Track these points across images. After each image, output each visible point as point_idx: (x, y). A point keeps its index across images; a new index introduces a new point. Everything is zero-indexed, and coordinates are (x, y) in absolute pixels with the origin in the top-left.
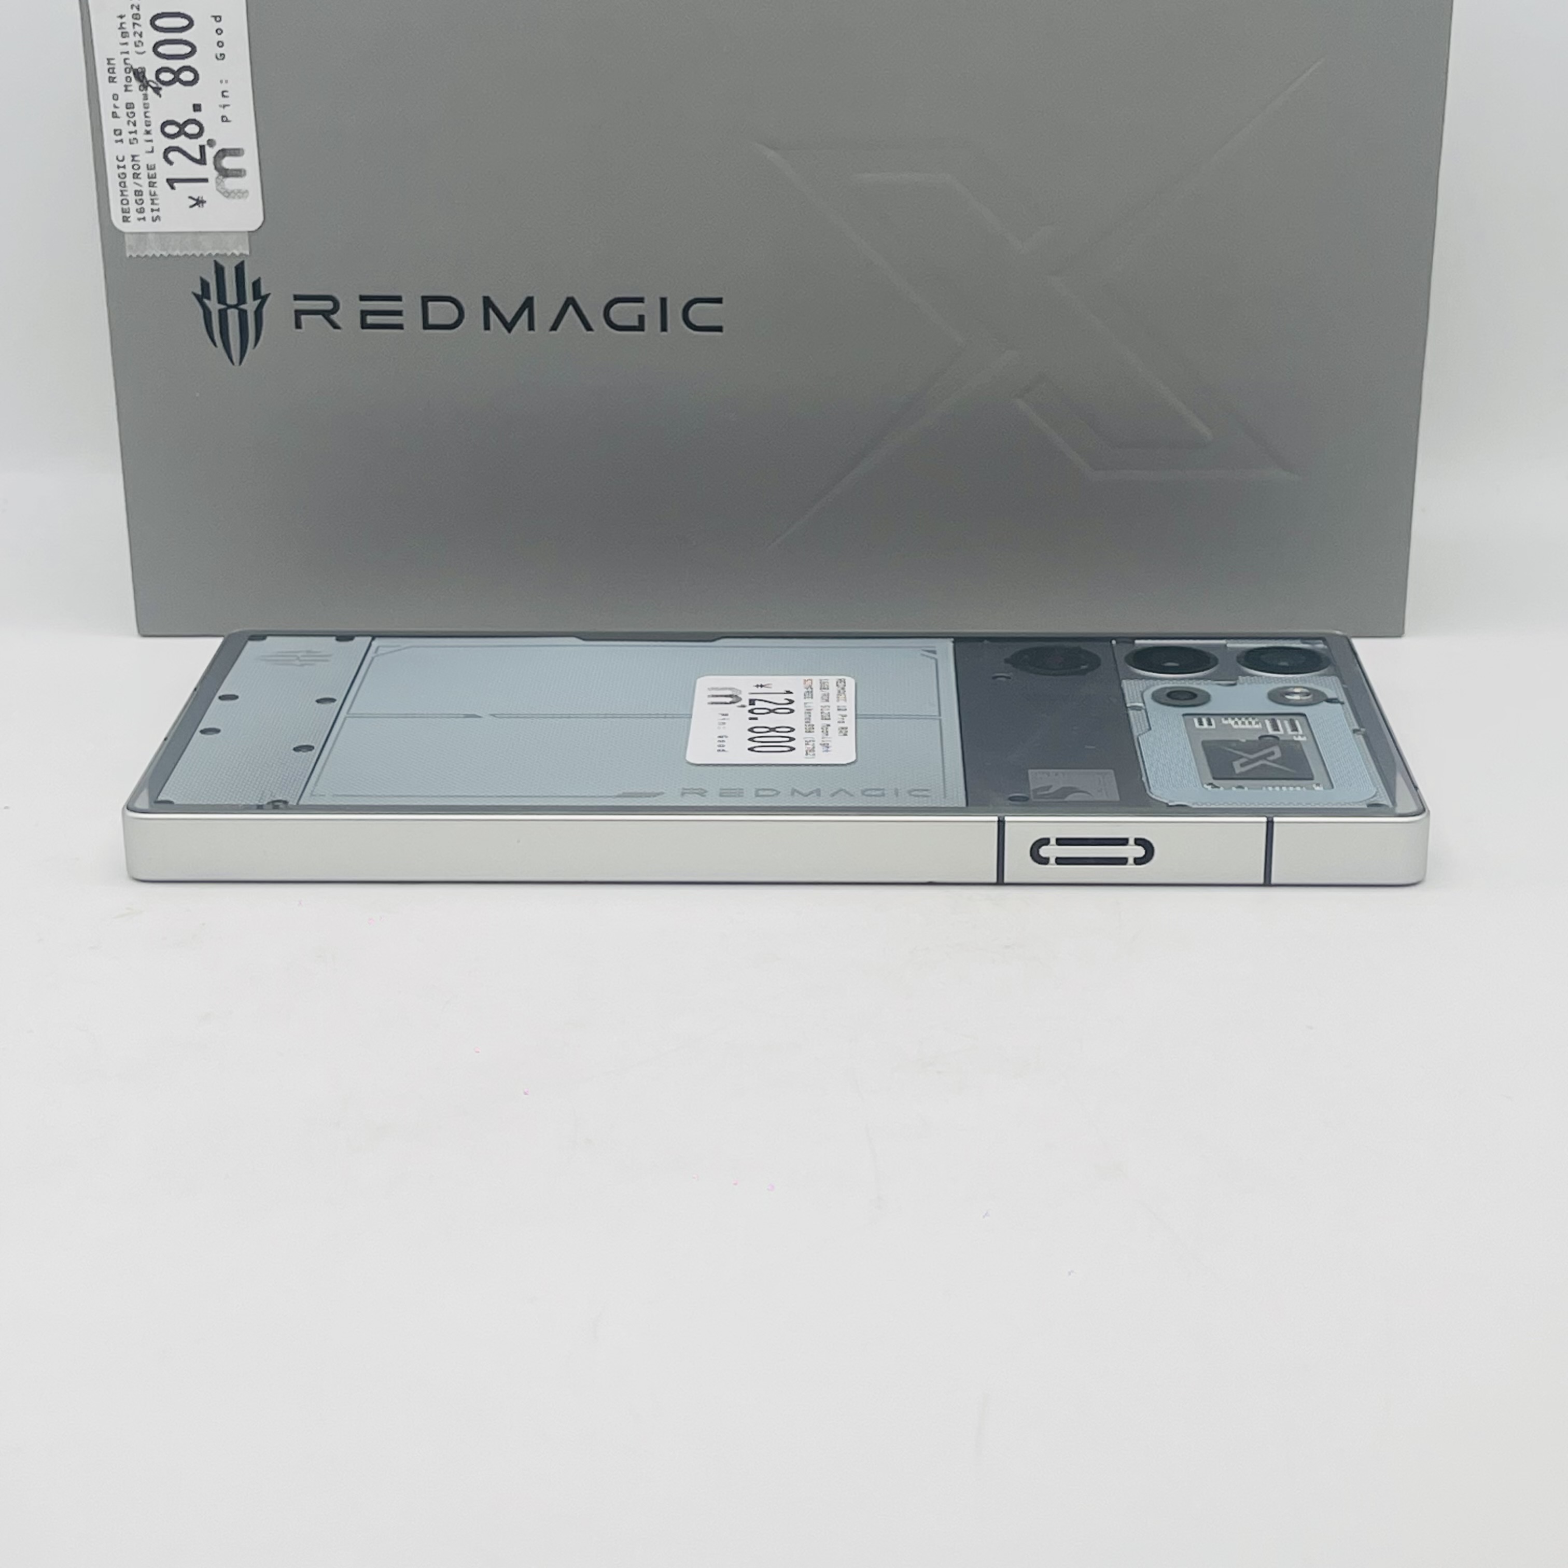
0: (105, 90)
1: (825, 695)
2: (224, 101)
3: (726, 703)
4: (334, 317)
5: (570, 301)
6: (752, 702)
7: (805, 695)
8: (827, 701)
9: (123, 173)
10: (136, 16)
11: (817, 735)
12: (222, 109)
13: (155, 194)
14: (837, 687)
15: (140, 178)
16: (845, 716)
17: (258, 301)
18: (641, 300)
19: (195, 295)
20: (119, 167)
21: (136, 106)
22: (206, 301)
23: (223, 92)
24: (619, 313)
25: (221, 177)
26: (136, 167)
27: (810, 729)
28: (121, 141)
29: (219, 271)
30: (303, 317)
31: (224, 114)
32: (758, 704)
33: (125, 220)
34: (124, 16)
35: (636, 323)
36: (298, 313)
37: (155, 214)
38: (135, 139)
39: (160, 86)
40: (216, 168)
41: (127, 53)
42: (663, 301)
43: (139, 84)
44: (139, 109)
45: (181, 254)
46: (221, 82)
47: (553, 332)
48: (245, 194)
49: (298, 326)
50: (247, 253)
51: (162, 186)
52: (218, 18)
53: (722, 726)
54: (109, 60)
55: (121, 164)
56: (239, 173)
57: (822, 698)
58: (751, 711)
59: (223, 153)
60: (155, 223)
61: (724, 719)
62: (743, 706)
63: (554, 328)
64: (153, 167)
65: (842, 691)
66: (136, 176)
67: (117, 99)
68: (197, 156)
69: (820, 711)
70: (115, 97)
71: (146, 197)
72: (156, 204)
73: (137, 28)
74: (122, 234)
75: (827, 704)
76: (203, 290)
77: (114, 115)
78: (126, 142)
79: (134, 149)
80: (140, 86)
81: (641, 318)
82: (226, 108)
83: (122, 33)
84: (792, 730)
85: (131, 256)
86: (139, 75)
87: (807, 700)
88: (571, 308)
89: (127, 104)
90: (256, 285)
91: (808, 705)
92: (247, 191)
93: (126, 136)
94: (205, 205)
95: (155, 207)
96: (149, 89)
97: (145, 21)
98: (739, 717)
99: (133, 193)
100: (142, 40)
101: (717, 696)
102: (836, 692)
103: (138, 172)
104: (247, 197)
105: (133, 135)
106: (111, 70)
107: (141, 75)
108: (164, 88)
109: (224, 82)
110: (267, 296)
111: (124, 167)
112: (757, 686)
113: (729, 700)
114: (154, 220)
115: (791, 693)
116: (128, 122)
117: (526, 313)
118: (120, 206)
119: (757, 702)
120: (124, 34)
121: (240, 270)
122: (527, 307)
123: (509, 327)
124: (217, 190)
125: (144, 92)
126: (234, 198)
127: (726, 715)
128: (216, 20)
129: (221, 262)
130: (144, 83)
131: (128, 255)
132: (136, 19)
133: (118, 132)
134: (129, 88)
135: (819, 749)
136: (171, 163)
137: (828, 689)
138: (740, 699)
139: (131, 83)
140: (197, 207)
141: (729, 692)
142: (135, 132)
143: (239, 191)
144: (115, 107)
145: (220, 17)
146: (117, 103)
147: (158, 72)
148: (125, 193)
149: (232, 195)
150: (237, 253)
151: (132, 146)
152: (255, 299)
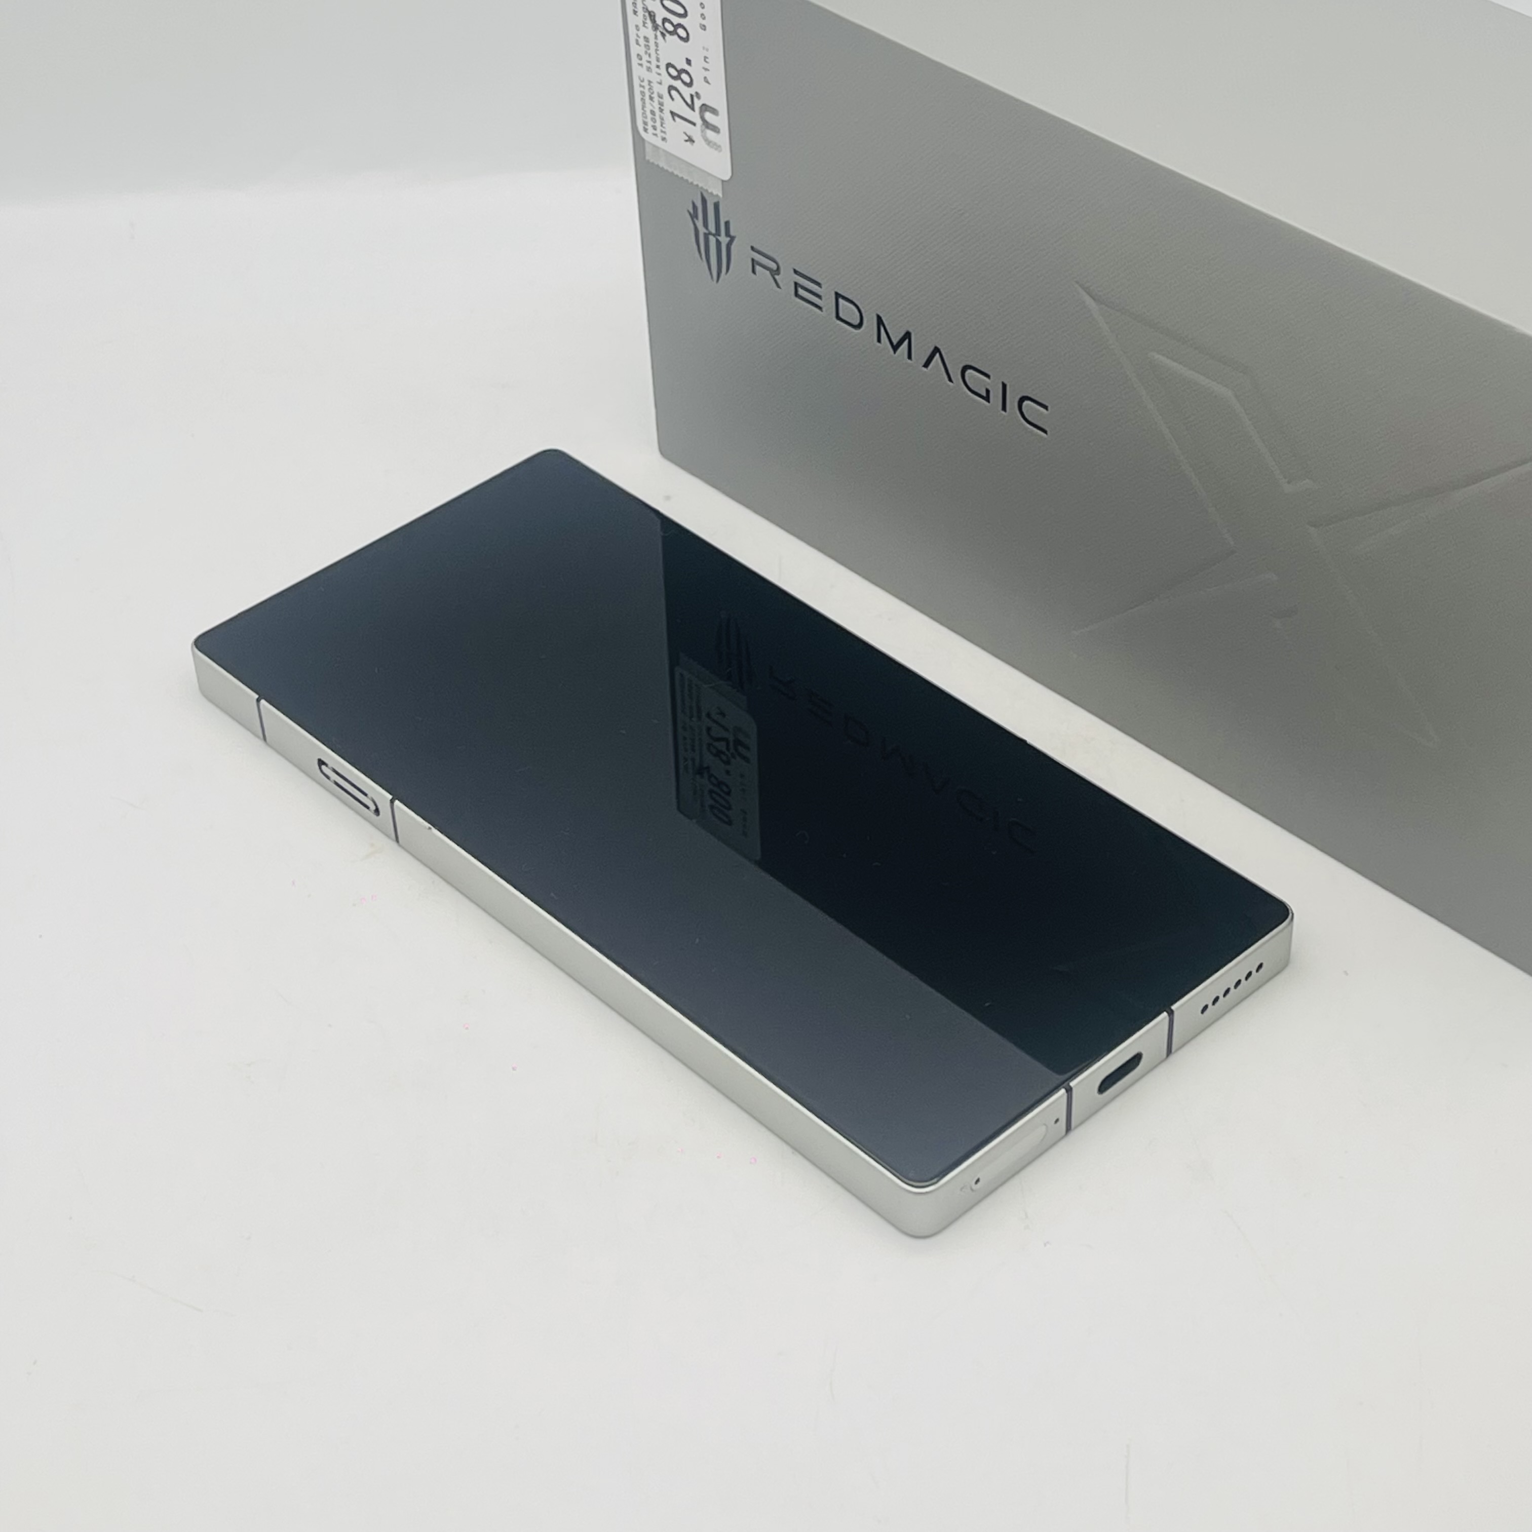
0: (632, 19)
2: (706, 65)
4: (777, 277)
5: (936, 350)
9: (644, 92)
12: (704, 71)
13: (663, 119)
15: (654, 102)
17: (729, 239)
18: (988, 376)
19: (690, 213)
21: (650, 42)
22: (696, 221)
23: (705, 58)
24: (972, 379)
25: (704, 127)
26: (651, 91)
28: (642, 66)
29: (705, 201)
30: (757, 267)
31: (706, 76)
33: (646, 130)
35: (984, 394)
36: (754, 262)
37: (663, 134)
38: (650, 68)
39: (665, 32)
40: (701, 118)
42: (1004, 386)
43: (652, 24)
44: (652, 45)
45: (680, 176)
46: (704, 48)
47: (926, 369)
49: (754, 272)
50: (720, 195)
51: (667, 116)
55: (642, 84)
56: (715, 129)
59: (705, 107)
60: (662, 142)
63: (926, 366)
64: (661, 96)
66: (651, 98)
68: (689, 101)
70: (638, 28)
71: (658, 119)
72: (664, 127)
74: (644, 141)
76: (694, 211)
77: (638, 43)
78: (645, 68)
79: (650, 76)
80: (652, 27)
81: (988, 391)
82: (707, 71)
85: (650, 161)
88: (937, 355)
89: (645, 37)
90: (727, 225)
92: (721, 147)
93: (645, 63)
94: (694, 144)
95: (663, 130)
96: (658, 31)
99: (650, 111)
104: (721, 151)
105: (649, 65)
106: (634, 4)
107: (653, 18)
108: (667, 35)
110: (734, 237)
111: (644, 88)
114: (662, 139)
116: (646, 52)
117: (906, 342)
118: (642, 118)
121: (717, 207)
122: (907, 338)
123: (895, 348)
124: (703, 136)
125: (655, 32)
129: (704, 194)
130: (655, 25)
131: (648, 159)
133: (640, 58)
134: (646, 25)
136: (672, 98)
139: (647, 22)
140: (689, 143)
142: (650, 62)
143: (716, 144)
144: (638, 36)
146: (639, 33)
147: (664, 21)
148: (645, 109)
149: (712, 145)
150: (714, 193)
151: (648, 73)
152: (726, 235)
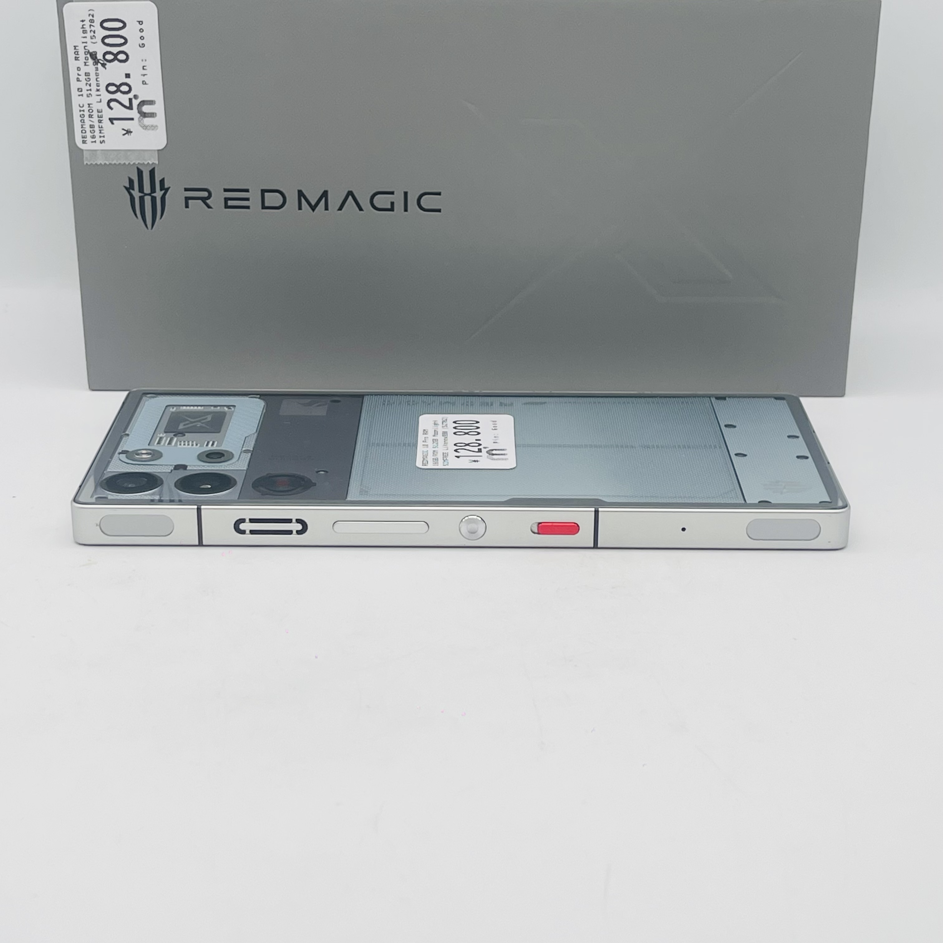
0: (73, 64)
1: (436, 455)
2: (144, 72)
3: (496, 450)
4: (208, 201)
5: (350, 193)
6: (480, 451)
7: (448, 455)
8: (434, 451)
9: (83, 115)
10: (92, 21)
11: (440, 430)
12: (142, 77)
13: (102, 127)
14: (428, 460)
15: (93, 118)
16: (423, 441)
17: (163, 192)
18: (392, 193)
19: (125, 187)
20: (80, 111)
21: (91, 75)
22: (132, 191)
23: (144, 67)
24: (380, 201)
25: (141, 117)
26: (91, 111)
27: (445, 434)
28: (82, 95)
29: (140, 173)
30: (190, 201)
31: (144, 80)
32: (476, 449)
33: (84, 142)
34: (85, 21)
35: (389, 207)
36: (187, 199)
37: (102, 139)
38: (90, 94)
39: (105, 62)
40: (139, 112)
41: (86, 43)
42: (406, 194)
43: (93, 61)
44: (93, 77)
45: (117, 163)
46: (142, 60)
47: (340, 212)
48: (156, 128)
49: (187, 206)
50: (157, 162)
51: (106, 123)
52: (140, 22)
53: (496, 435)
54: (75, 47)
55: (82, 109)
56: (152, 115)
57: (437, 453)
58: (480, 445)
59: (143, 103)
60: (101, 144)
61: (495, 440)
62: (485, 448)
63: (340, 209)
64: (101, 111)
65: (424, 458)
66: (90, 116)
67: (80, 70)
68: (127, 104)
69: (439, 444)
70: (79, 69)
71: (97, 129)
72: (102, 133)
73: (92, 28)
74: (82, 150)
75: (434, 449)
76: (130, 185)
77: (78, 80)
78: (85, 96)
79: (89, 100)
80: (93, 63)
81: (392, 204)
82: (146, 76)
83: (83, 31)
84: (455, 433)
85: (87, 164)
86: (93, 56)
87: (446, 451)
88: (350, 197)
89: (86, 73)
90: (162, 182)
91: (446, 448)
92: (157, 126)
93: (85, 92)
94: (132, 134)
95: (102, 135)
96: (99, 64)
97: (97, 24)
98: (487, 442)
99: (89, 127)
100: (95, 35)
101: (502, 454)
102: (428, 457)
103: (92, 114)
104: (157, 129)
105: (89, 92)
106: (77, 53)
107: (94, 57)
108: (108, 64)
109: (144, 61)
110: (168, 189)
111: (83, 111)
112: (477, 461)
113: (494, 452)
114: (101, 143)
115: (456, 456)
116: (87, 84)
117: (323, 200)
118: (81, 134)
119: (477, 450)
120: (85, 32)
121: (152, 173)
122: (324, 196)
123: (313, 208)
124: (140, 125)
125: (96, 66)
126: (149, 130)
127: (494, 443)
128: (139, 23)
129: (140, 167)
130: (96, 61)
131: (85, 163)
132: (91, 22)
133: (80, 90)
134: (87, 64)
135: (440, 422)
136: (111, 108)
137: (433, 459)
138: (487, 452)
139: (88, 61)
140: (127, 135)
141: (495, 457)
142: (90, 90)
143: (152, 126)
144: (78, 75)
145: (142, 22)
146: (80, 73)
147: (104, 55)
148: (84, 126)
149: (148, 128)
150: (150, 163)
151: (88, 98)
152: (161, 190)
